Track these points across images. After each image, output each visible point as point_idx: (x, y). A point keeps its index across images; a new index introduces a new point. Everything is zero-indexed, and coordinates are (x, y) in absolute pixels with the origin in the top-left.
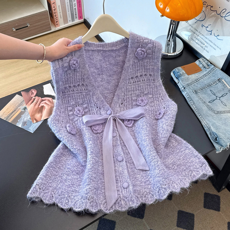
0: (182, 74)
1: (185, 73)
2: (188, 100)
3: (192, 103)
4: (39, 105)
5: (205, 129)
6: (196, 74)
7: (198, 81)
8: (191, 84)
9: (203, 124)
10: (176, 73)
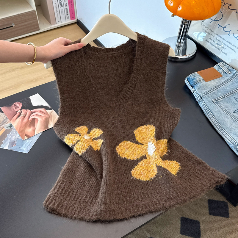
3: (211, 116)
4: (29, 118)
6: (216, 80)
8: (210, 92)
10: (191, 80)
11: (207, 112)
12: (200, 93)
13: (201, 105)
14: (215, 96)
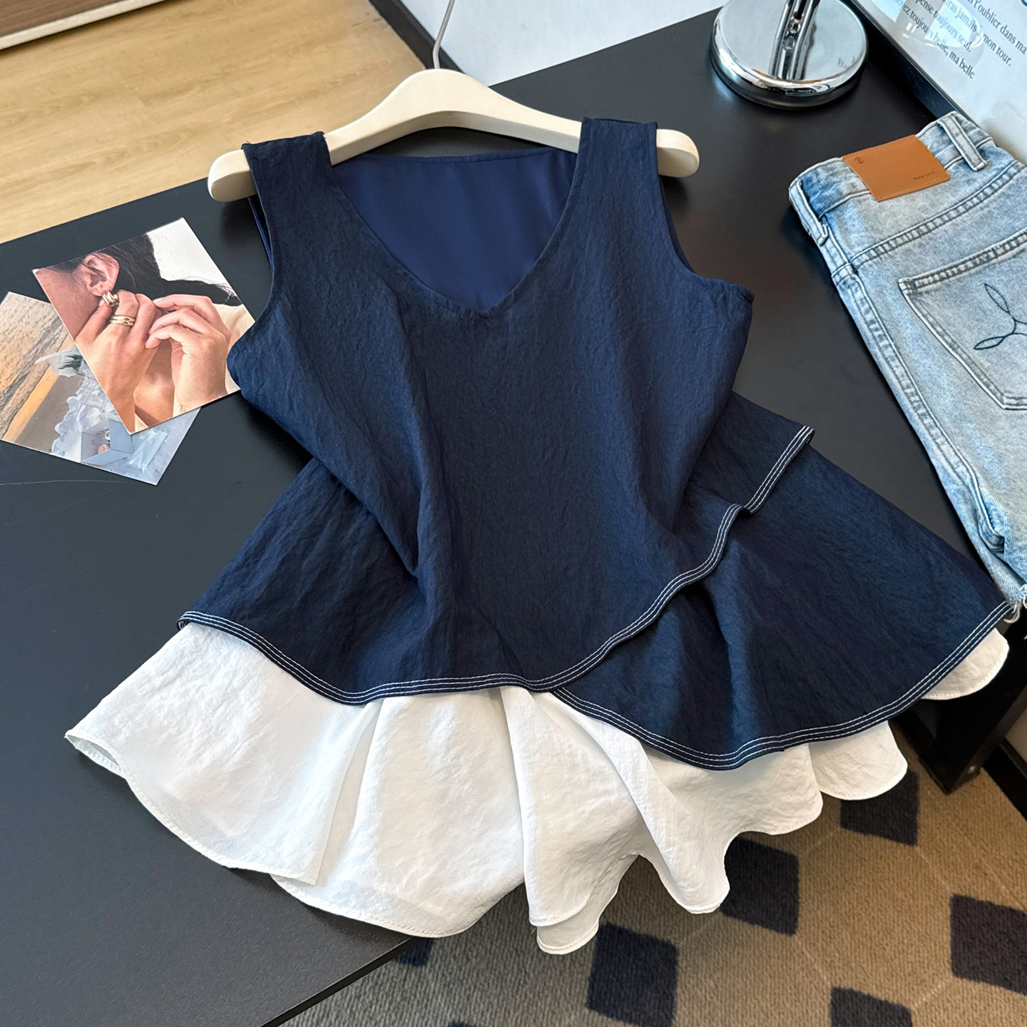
0: (845, 191)
1: (860, 185)
2: (869, 334)
3: (889, 352)
4: (147, 336)
5: (950, 489)
6: (920, 194)
7: (930, 231)
8: (892, 244)
9: (937, 460)
10: (817, 187)
11: (875, 334)
13: (850, 298)
14: (913, 266)
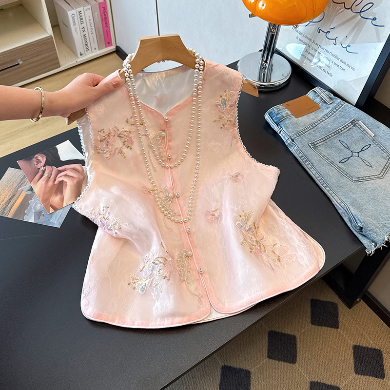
0: (285, 116)
1: (290, 113)
4: (55, 180)
6: (311, 114)
7: (316, 126)
8: (304, 132)
11: (304, 160)
12: (290, 133)
13: (293, 150)
14: (312, 138)
